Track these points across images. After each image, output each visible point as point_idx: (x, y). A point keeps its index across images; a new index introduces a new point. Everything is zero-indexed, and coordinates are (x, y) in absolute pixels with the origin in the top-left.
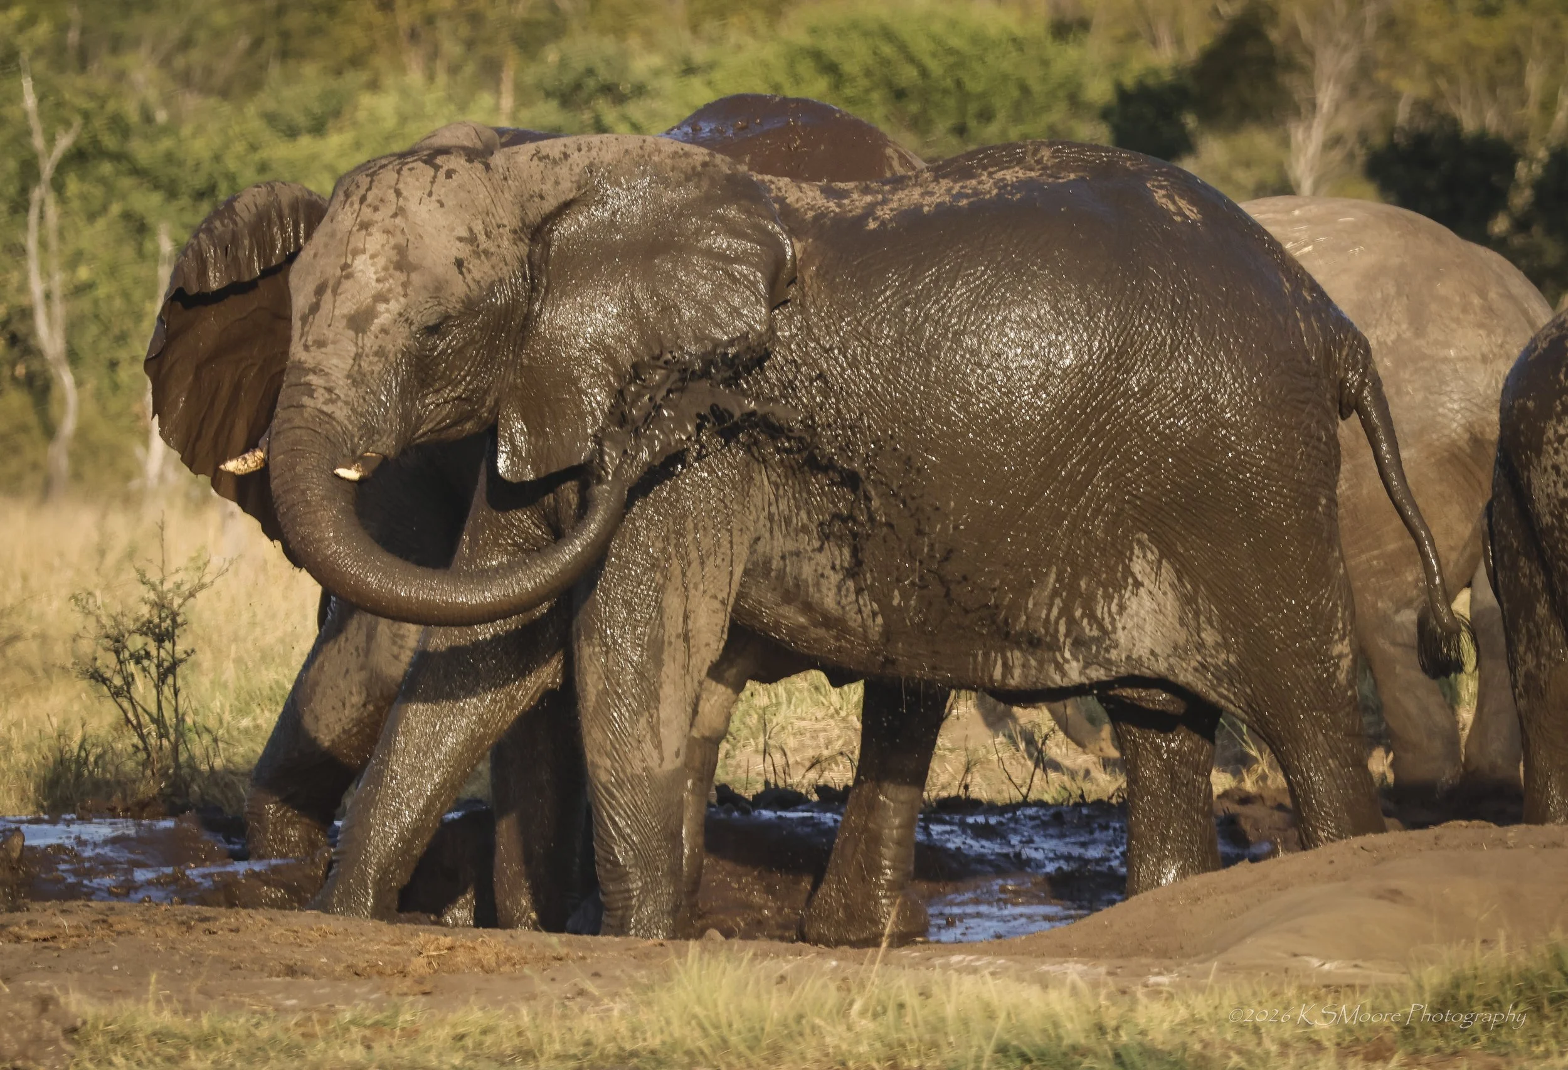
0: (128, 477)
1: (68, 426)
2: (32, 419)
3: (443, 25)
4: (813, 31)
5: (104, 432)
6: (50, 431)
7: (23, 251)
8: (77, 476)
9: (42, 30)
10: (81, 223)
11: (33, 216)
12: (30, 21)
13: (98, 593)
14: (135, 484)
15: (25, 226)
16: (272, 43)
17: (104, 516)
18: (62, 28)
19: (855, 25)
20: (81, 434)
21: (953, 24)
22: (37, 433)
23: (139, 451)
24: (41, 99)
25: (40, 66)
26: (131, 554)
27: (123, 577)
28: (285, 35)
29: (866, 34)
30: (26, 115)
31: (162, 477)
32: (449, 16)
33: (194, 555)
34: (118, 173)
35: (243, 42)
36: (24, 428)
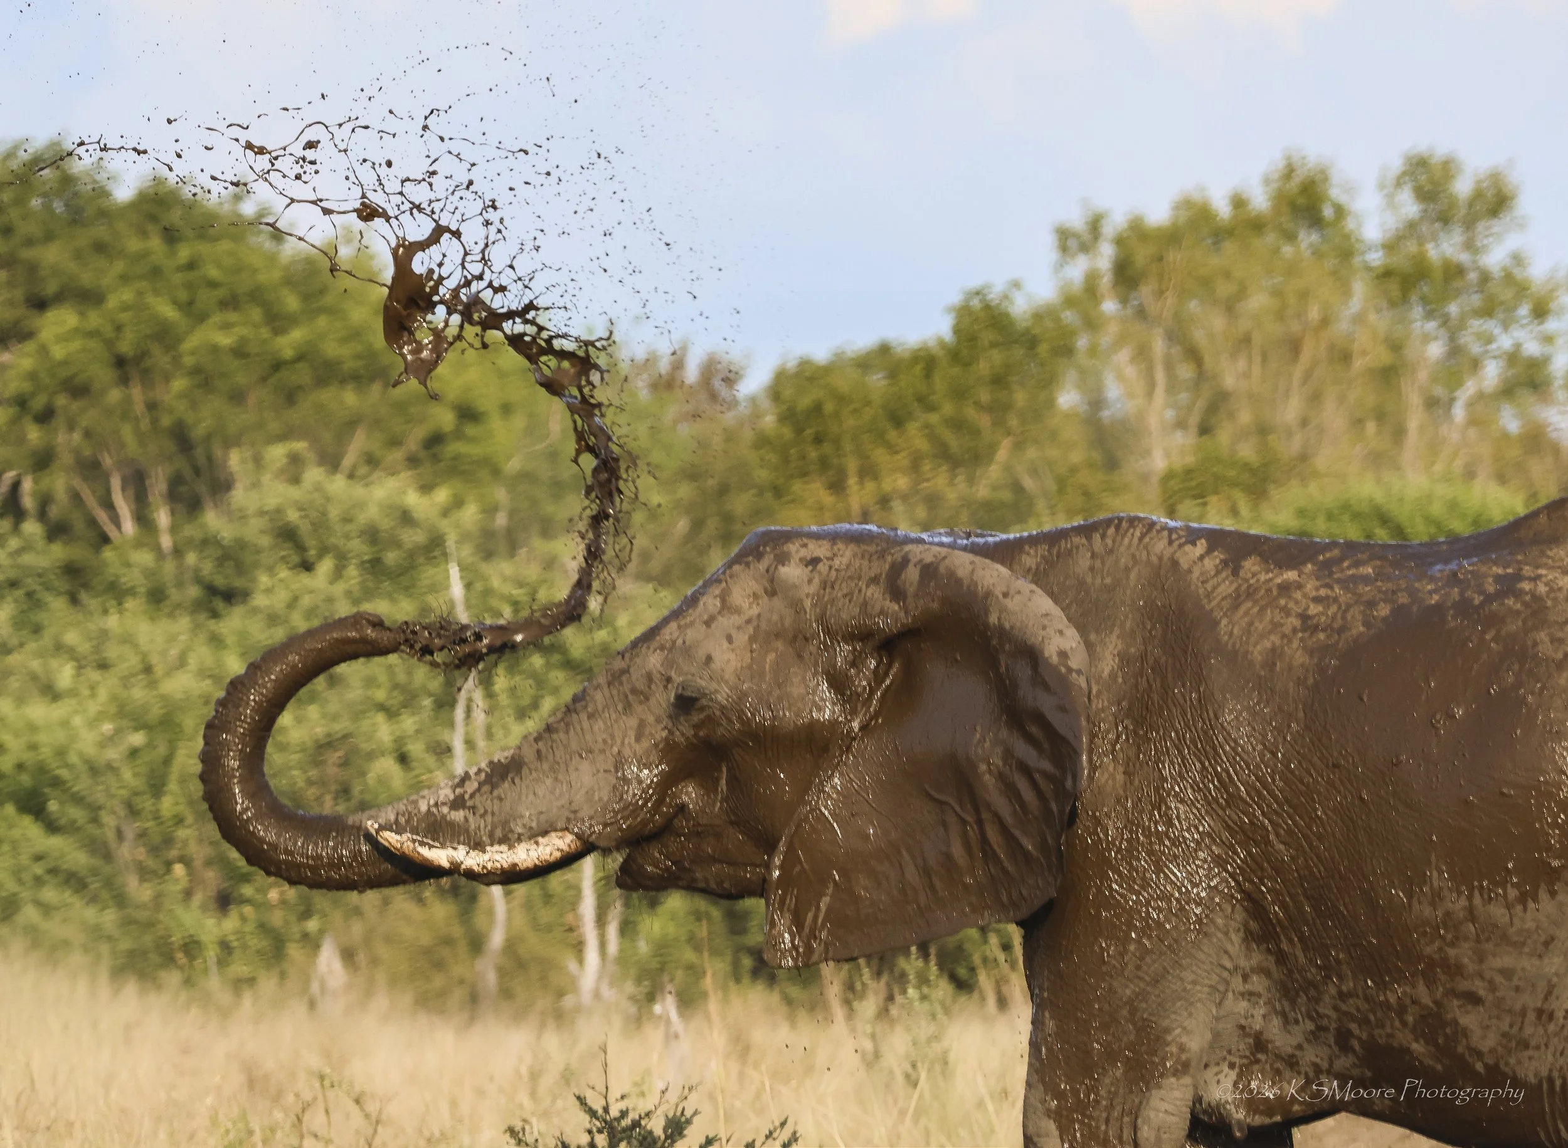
0: (560, 994)
1: (497, 939)
2: (457, 931)
3: (898, 506)
4: (1301, 513)
5: (534, 944)
6: (477, 944)
7: (449, 750)
8: (506, 993)
9: (470, 514)
10: (510, 720)
11: (459, 713)
12: (458, 503)
13: (534, 1121)
14: (568, 1001)
15: (451, 725)
16: (712, 525)
17: (539, 1037)
18: (490, 510)
19: (1346, 507)
20: (510, 946)
21: (1453, 506)
22: (462, 948)
23: (572, 966)
24: (468, 586)
25: (467, 552)
26: (567, 1077)
27: (560, 1103)
28: (728, 518)
29: (1357, 516)
30: (452, 604)
31: (597, 995)
32: (905, 498)
33: (638, 1079)
34: (548, 666)
35: (682, 525)
36: (448, 941)
